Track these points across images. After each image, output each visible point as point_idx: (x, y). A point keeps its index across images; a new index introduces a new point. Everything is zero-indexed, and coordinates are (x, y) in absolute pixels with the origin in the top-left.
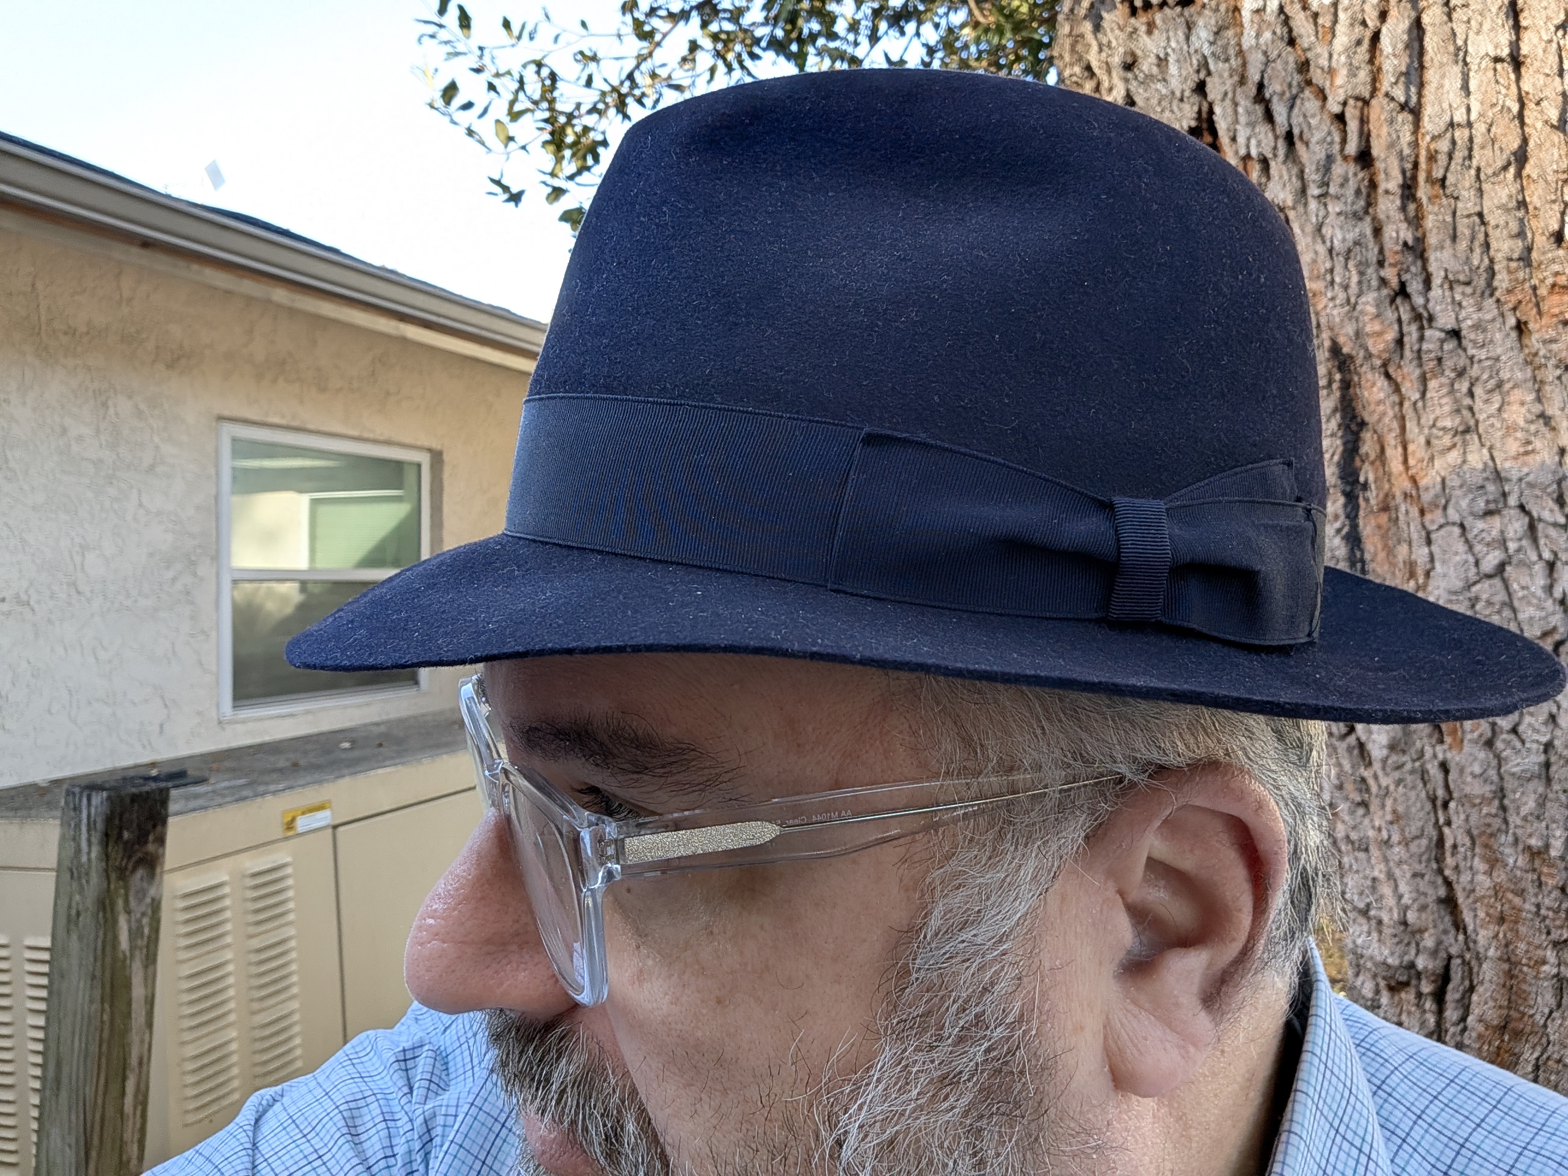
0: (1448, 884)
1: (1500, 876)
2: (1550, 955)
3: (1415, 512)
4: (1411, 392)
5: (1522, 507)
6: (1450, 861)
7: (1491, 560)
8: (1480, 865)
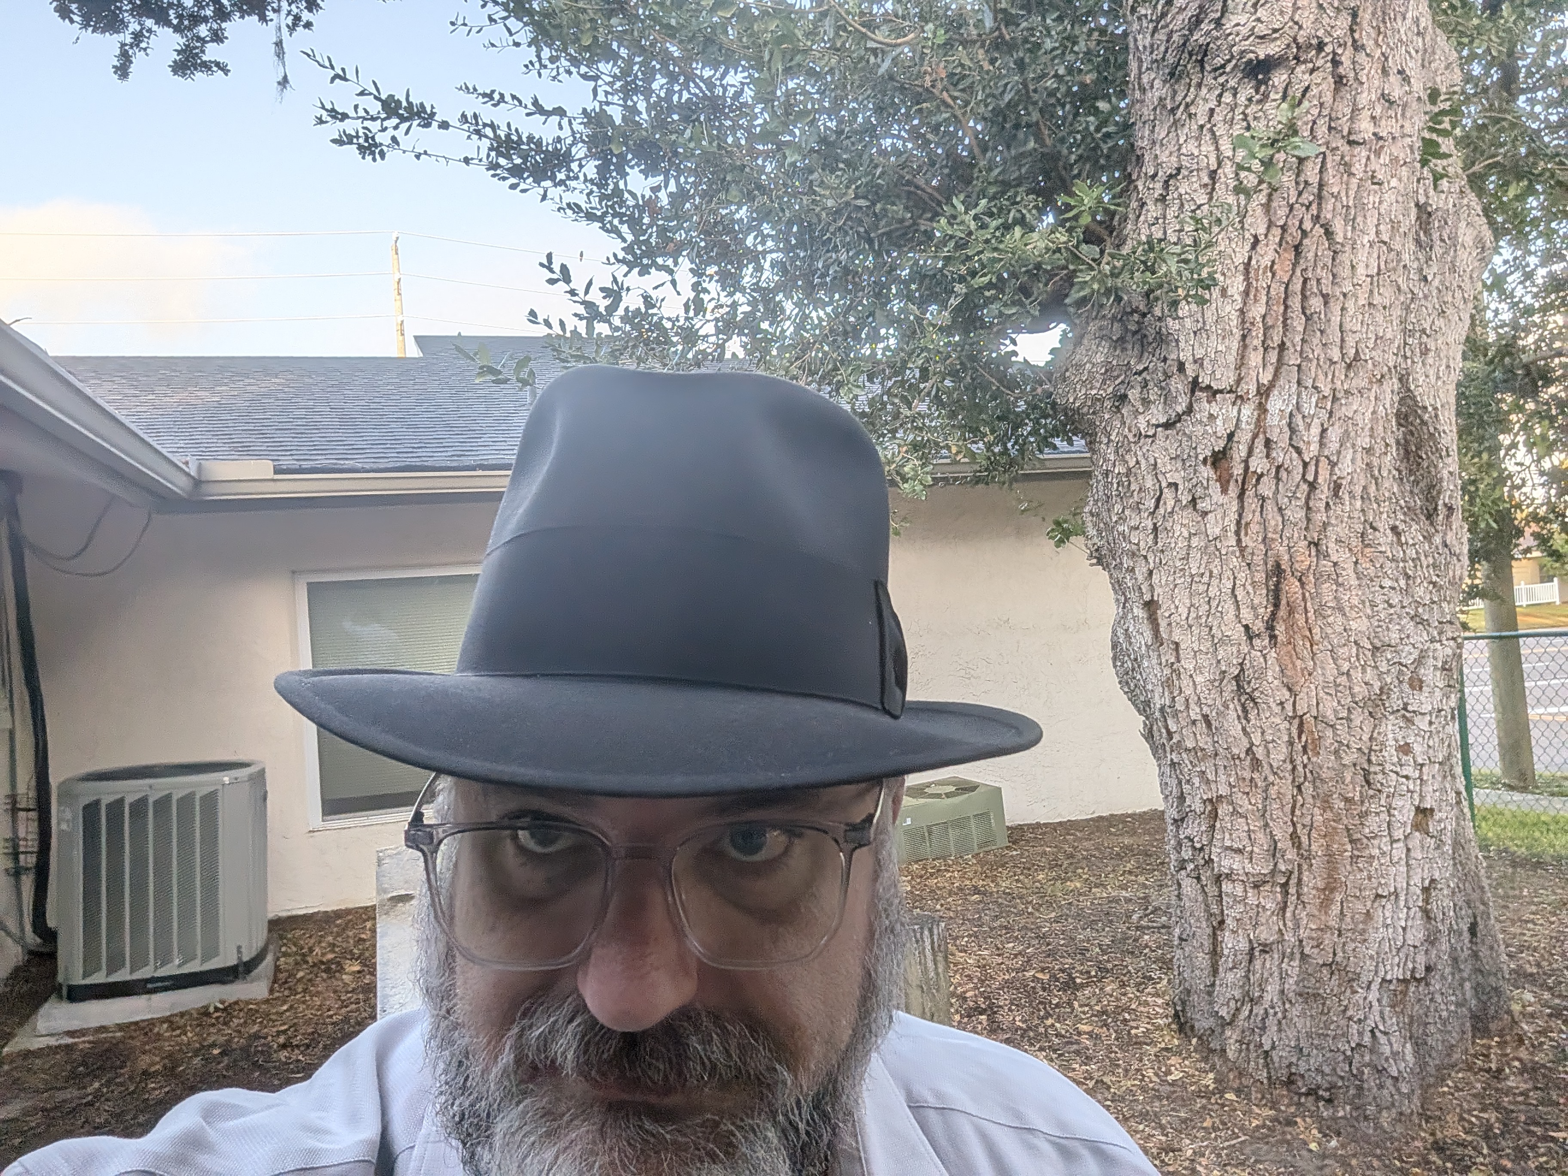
0: (1294, 824)
1: (1329, 815)
2: (1349, 847)
3: (1308, 645)
4: (1310, 587)
5: (1356, 642)
6: (1298, 813)
7: (1346, 666)
8: (1317, 811)
